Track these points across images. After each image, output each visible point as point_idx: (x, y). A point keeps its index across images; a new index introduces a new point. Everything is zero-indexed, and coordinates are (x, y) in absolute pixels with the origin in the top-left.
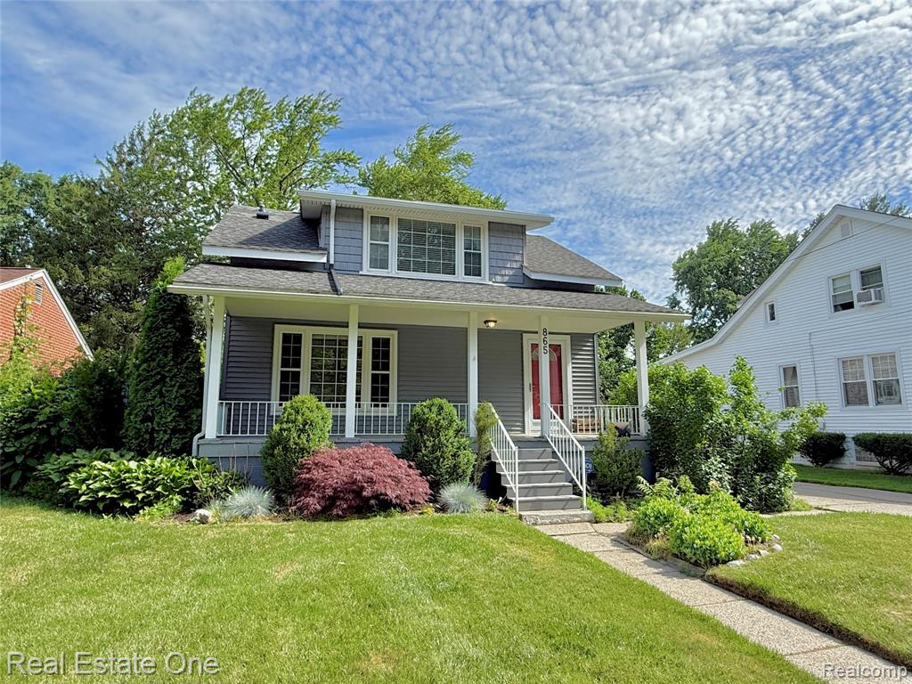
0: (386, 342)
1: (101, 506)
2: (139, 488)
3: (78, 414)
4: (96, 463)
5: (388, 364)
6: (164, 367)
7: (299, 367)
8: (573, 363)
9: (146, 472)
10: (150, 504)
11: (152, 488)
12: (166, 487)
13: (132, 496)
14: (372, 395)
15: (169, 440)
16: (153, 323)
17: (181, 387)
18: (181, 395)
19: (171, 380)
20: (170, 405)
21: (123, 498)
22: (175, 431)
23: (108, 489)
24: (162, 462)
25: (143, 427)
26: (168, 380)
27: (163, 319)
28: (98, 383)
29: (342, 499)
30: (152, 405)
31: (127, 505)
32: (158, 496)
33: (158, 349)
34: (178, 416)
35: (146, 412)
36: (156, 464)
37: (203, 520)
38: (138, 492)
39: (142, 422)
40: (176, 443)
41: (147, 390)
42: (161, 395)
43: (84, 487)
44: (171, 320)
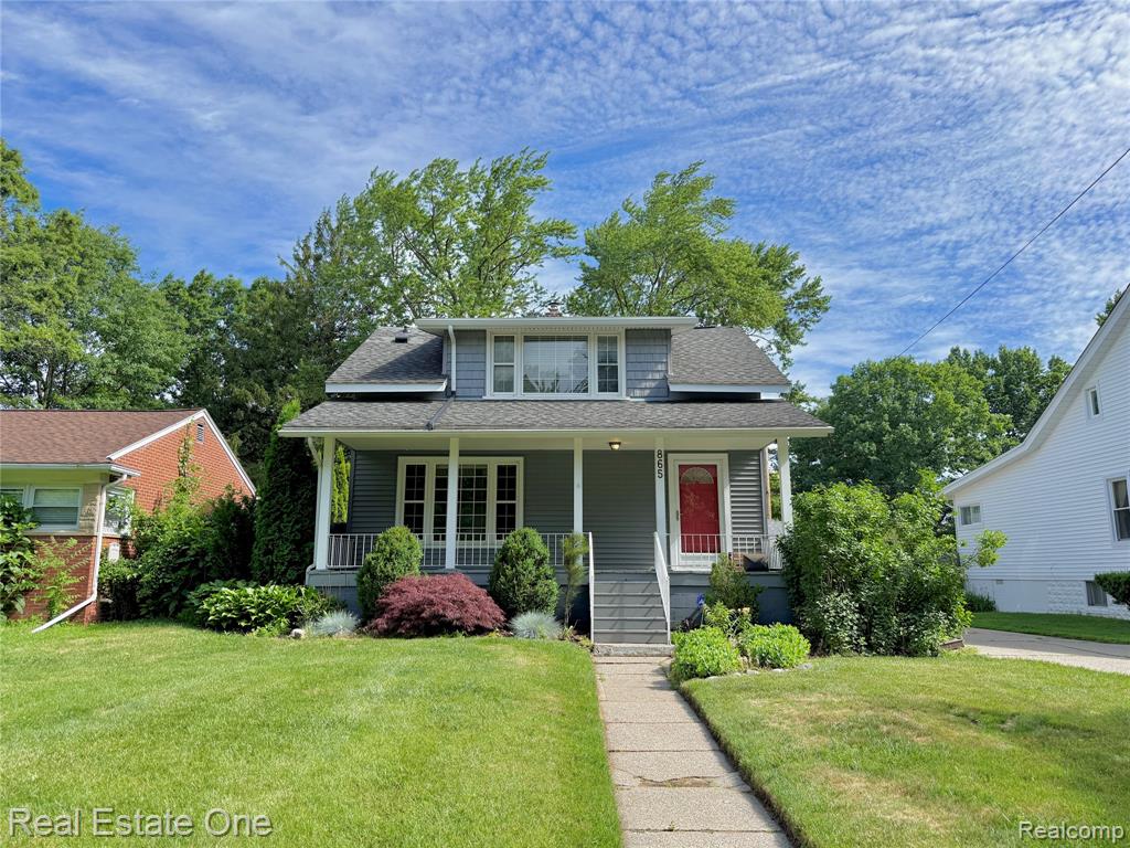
0: (513, 469)
1: (224, 625)
2: (253, 611)
3: (218, 548)
4: (223, 589)
5: (514, 493)
6: (282, 505)
7: (423, 499)
8: (732, 486)
9: (259, 597)
10: (262, 625)
11: (263, 611)
12: (275, 611)
13: (247, 616)
14: (498, 526)
15: (286, 571)
16: (272, 464)
17: (297, 522)
18: (297, 530)
19: (288, 516)
20: (287, 540)
21: (241, 619)
22: (291, 563)
23: (229, 611)
24: (273, 589)
25: (265, 560)
26: (285, 516)
27: (281, 460)
28: (233, 520)
29: (407, 620)
30: (272, 540)
31: (243, 624)
32: (269, 619)
33: (278, 487)
34: (294, 549)
35: (267, 545)
36: (270, 591)
37: (297, 636)
38: (253, 614)
39: (265, 554)
40: (292, 574)
41: (268, 526)
42: (280, 531)
43: (213, 609)
44: (288, 460)
